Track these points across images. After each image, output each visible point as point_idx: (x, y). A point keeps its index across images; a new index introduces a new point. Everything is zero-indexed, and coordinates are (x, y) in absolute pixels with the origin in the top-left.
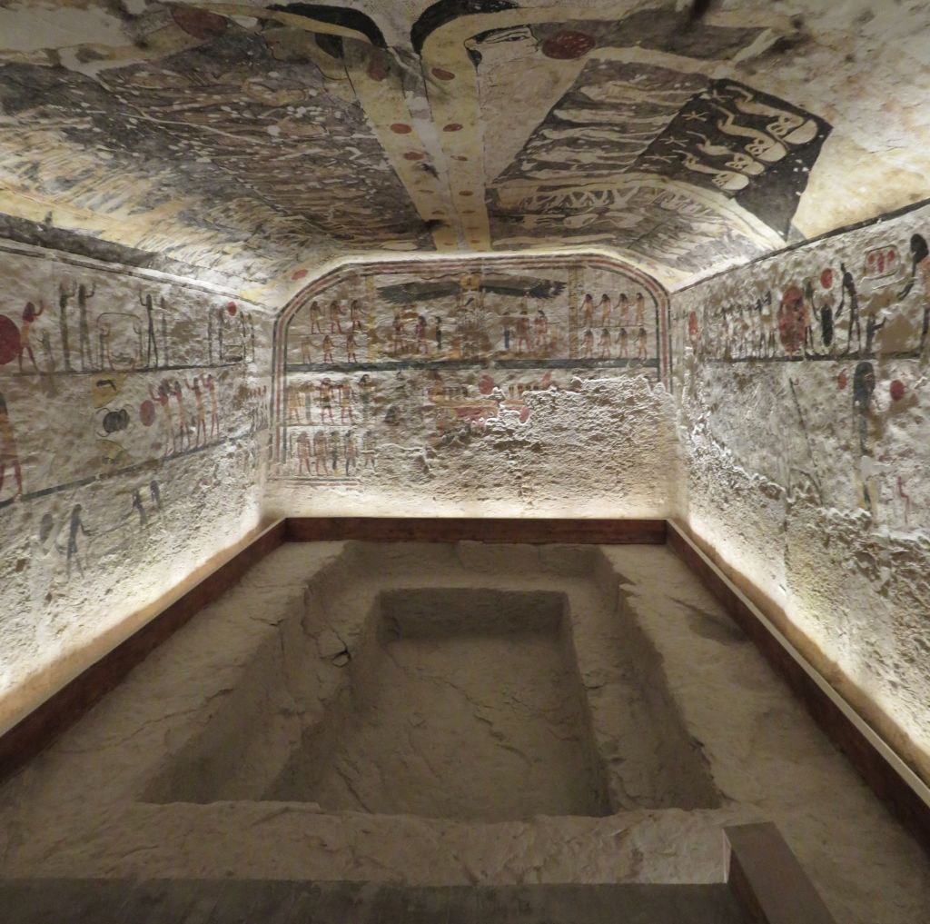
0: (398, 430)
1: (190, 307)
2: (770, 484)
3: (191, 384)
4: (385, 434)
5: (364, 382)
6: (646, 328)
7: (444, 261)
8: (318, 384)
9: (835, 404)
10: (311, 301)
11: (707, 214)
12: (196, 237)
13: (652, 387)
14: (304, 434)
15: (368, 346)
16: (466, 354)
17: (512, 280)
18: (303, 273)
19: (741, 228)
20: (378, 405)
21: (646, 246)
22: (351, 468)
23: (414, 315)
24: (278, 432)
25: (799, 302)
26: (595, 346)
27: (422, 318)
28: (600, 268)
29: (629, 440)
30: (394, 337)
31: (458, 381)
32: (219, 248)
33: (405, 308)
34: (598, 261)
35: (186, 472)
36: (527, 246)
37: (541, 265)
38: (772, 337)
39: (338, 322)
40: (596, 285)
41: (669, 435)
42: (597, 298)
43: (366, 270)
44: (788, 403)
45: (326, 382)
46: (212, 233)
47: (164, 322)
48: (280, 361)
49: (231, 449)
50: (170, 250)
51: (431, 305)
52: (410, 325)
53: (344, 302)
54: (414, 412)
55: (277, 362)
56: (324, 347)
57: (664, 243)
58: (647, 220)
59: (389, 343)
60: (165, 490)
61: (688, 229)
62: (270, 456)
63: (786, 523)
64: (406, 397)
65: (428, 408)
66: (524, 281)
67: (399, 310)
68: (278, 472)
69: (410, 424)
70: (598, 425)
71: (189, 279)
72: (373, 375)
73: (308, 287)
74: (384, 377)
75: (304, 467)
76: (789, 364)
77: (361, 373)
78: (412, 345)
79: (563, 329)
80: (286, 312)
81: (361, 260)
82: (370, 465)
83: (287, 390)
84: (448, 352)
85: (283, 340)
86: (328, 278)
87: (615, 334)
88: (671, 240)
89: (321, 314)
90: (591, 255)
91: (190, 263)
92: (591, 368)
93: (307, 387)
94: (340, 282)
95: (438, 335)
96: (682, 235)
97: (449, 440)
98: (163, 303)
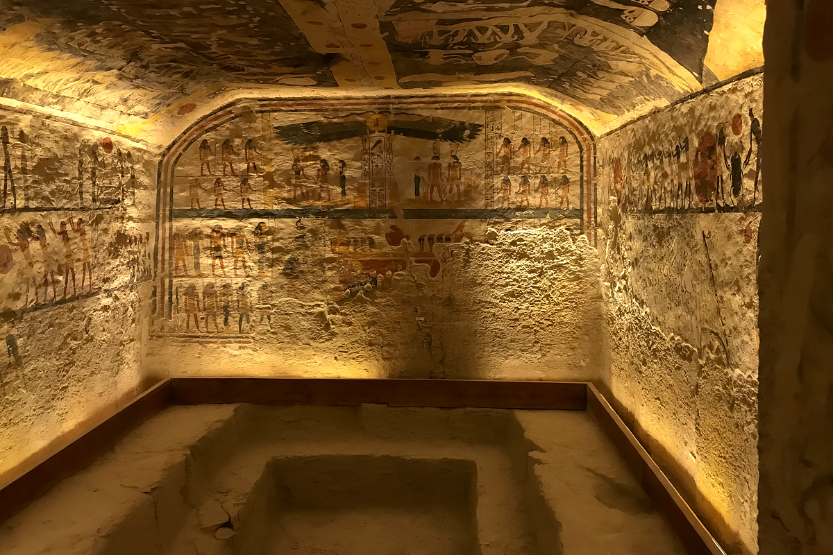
0: (297, 283)
1: (56, 142)
2: (684, 344)
3: (58, 228)
4: (282, 288)
5: (259, 231)
6: (568, 176)
7: (349, 98)
8: (209, 231)
9: (742, 259)
10: (200, 139)
11: (622, 52)
12: (59, 62)
13: (574, 240)
14: (193, 287)
15: (264, 191)
16: (371, 201)
17: (424, 120)
18: (191, 108)
19: (658, 68)
20: (275, 256)
21: (567, 86)
22: (244, 324)
23: (316, 158)
24: (163, 284)
25: (712, 149)
26: (513, 193)
27: (324, 161)
28: (520, 109)
29: (548, 297)
30: (293, 181)
31: (364, 231)
32: (89, 76)
33: (305, 149)
34: (517, 101)
35: (51, 325)
36: (439, 84)
37: (456, 105)
38: (688, 186)
39: (231, 164)
40: (515, 127)
41: (592, 292)
42: (517, 142)
43: (262, 106)
44: (701, 257)
45: (216, 230)
46: (79, 59)
47: (23, 157)
48: (165, 206)
49: (106, 301)
50: (29, 76)
51: (335, 147)
52: (311, 169)
53: (237, 141)
54: (315, 264)
55: (161, 206)
56: (215, 191)
57: (584, 83)
58: (562, 57)
59: (287, 188)
60: (25, 345)
61: (607, 68)
62: (154, 311)
63: (697, 386)
64: (307, 248)
65: (330, 260)
66: (437, 122)
67: (298, 152)
68: (162, 328)
69: (310, 277)
70: (514, 280)
71: (55, 111)
72: (270, 223)
73: (197, 123)
74: (282, 226)
75: (192, 322)
76: (702, 215)
77: (256, 221)
78: (314, 191)
79: (479, 175)
80: (173, 150)
81: (256, 94)
82: (266, 321)
83: (173, 237)
84: (353, 199)
85: (169, 181)
86: (220, 113)
87: (535, 182)
88: (590, 79)
89: (212, 154)
90: (511, 94)
91: (54, 92)
92: (508, 220)
93: (195, 235)
94: (233, 118)
95: (342, 180)
96: (600, 74)
97: (353, 294)
98: (22, 137)
